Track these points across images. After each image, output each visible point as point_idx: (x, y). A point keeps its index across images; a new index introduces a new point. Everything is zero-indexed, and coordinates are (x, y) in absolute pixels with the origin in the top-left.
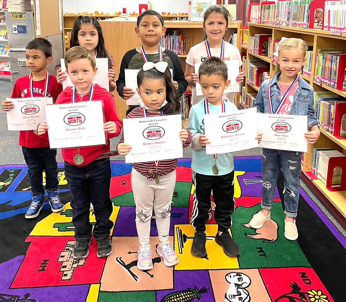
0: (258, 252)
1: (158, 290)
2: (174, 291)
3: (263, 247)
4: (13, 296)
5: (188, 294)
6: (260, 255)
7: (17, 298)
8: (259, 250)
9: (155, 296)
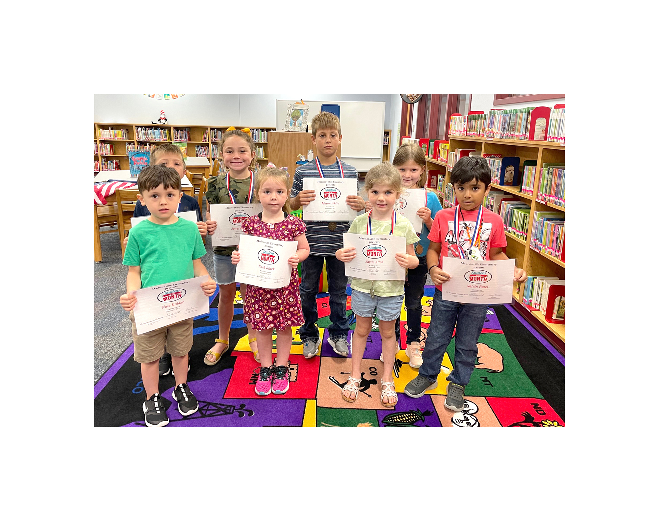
0: (483, 381)
1: (378, 410)
2: (395, 412)
3: (488, 377)
4: (228, 406)
5: (412, 416)
6: (485, 384)
7: (232, 408)
8: (483, 379)
9: (376, 414)
